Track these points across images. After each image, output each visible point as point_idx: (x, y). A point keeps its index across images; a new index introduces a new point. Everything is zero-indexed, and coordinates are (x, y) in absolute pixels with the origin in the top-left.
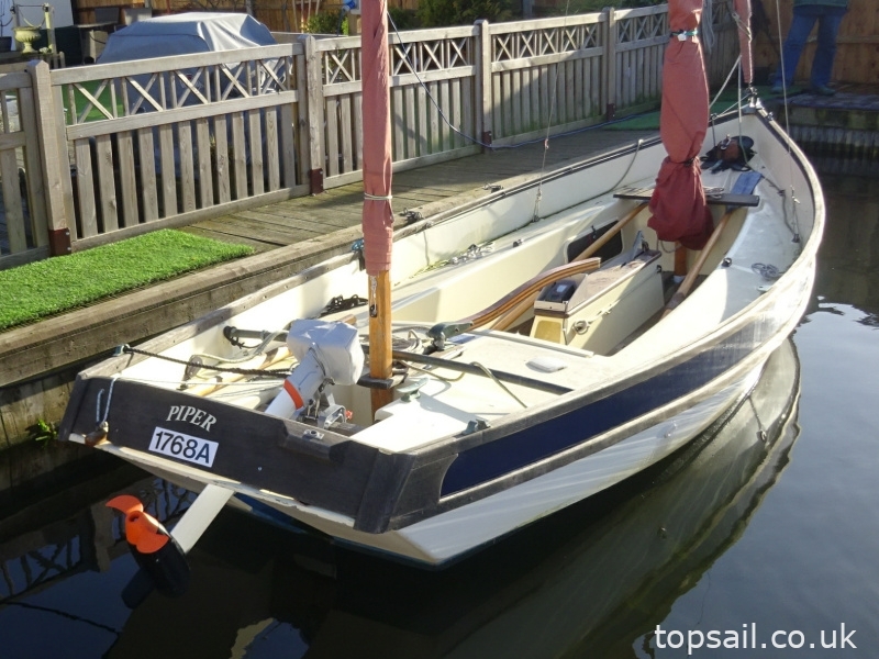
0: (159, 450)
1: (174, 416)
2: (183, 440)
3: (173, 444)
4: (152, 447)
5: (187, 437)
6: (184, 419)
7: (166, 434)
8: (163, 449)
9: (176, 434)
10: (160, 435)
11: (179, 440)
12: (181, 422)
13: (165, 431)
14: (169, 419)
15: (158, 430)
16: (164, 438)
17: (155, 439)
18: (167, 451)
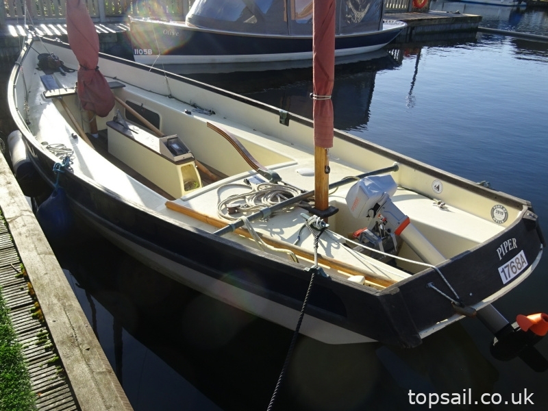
0: (509, 279)
1: (502, 254)
2: (513, 262)
3: (512, 268)
4: (505, 282)
5: (513, 260)
6: (506, 251)
7: (505, 267)
8: (510, 277)
9: (509, 263)
10: (503, 271)
11: (512, 264)
12: (506, 254)
13: (503, 266)
14: (501, 258)
15: (500, 269)
16: (506, 270)
17: (502, 275)
18: (513, 276)
